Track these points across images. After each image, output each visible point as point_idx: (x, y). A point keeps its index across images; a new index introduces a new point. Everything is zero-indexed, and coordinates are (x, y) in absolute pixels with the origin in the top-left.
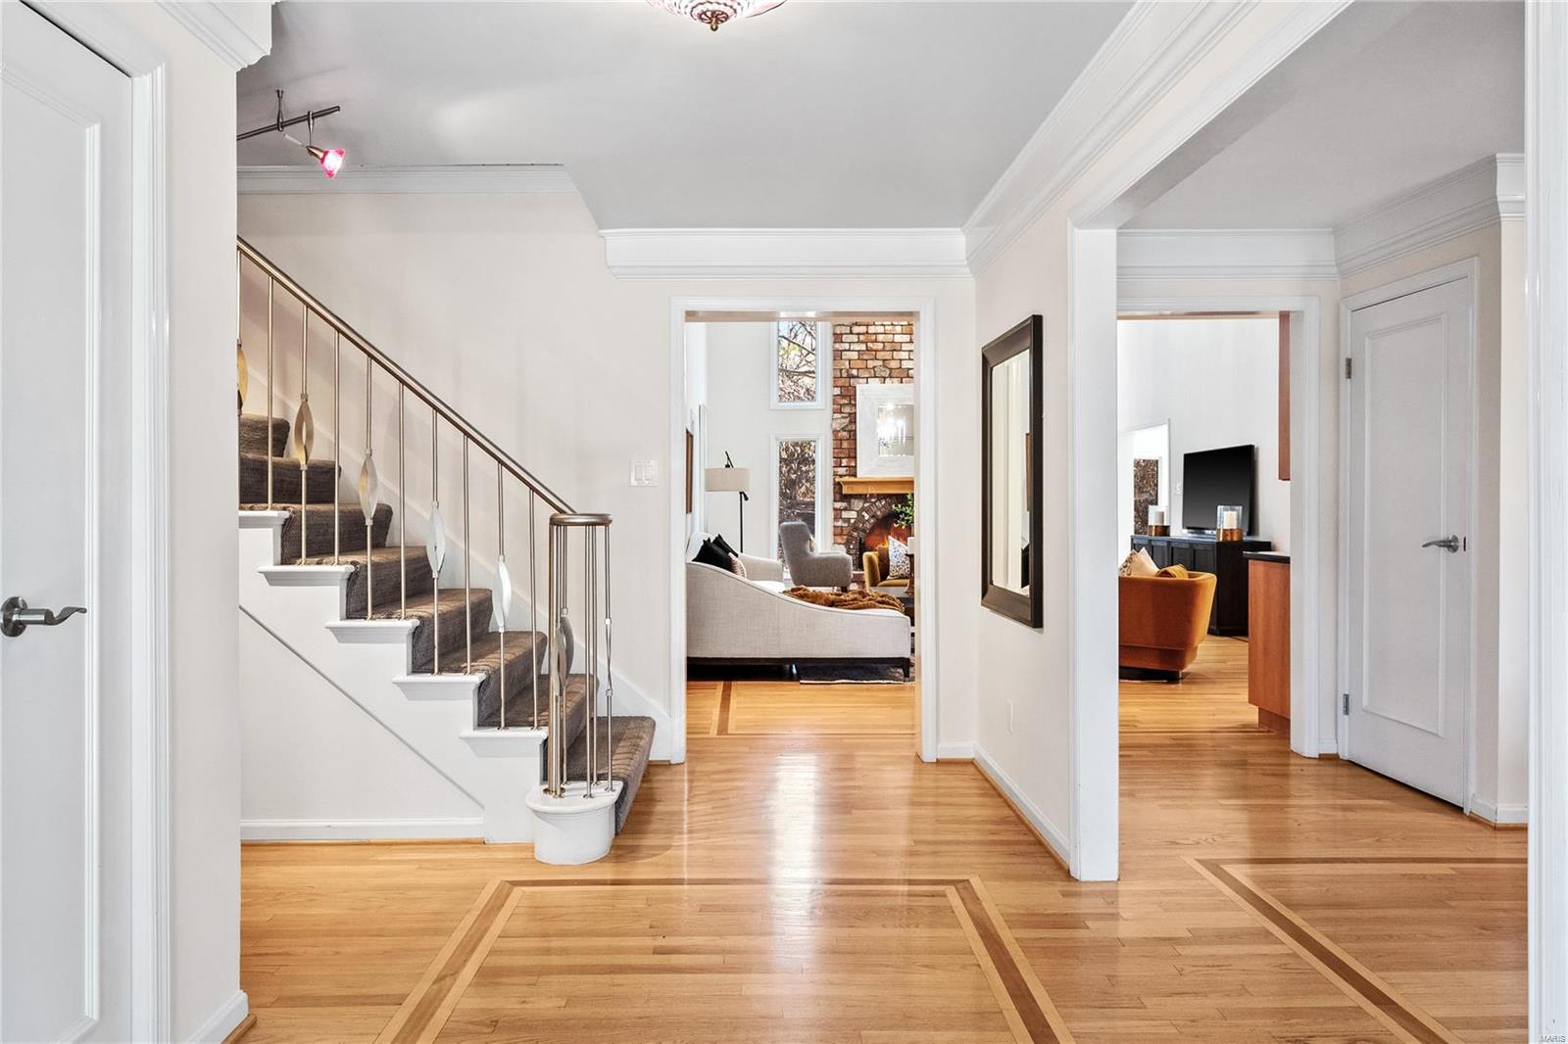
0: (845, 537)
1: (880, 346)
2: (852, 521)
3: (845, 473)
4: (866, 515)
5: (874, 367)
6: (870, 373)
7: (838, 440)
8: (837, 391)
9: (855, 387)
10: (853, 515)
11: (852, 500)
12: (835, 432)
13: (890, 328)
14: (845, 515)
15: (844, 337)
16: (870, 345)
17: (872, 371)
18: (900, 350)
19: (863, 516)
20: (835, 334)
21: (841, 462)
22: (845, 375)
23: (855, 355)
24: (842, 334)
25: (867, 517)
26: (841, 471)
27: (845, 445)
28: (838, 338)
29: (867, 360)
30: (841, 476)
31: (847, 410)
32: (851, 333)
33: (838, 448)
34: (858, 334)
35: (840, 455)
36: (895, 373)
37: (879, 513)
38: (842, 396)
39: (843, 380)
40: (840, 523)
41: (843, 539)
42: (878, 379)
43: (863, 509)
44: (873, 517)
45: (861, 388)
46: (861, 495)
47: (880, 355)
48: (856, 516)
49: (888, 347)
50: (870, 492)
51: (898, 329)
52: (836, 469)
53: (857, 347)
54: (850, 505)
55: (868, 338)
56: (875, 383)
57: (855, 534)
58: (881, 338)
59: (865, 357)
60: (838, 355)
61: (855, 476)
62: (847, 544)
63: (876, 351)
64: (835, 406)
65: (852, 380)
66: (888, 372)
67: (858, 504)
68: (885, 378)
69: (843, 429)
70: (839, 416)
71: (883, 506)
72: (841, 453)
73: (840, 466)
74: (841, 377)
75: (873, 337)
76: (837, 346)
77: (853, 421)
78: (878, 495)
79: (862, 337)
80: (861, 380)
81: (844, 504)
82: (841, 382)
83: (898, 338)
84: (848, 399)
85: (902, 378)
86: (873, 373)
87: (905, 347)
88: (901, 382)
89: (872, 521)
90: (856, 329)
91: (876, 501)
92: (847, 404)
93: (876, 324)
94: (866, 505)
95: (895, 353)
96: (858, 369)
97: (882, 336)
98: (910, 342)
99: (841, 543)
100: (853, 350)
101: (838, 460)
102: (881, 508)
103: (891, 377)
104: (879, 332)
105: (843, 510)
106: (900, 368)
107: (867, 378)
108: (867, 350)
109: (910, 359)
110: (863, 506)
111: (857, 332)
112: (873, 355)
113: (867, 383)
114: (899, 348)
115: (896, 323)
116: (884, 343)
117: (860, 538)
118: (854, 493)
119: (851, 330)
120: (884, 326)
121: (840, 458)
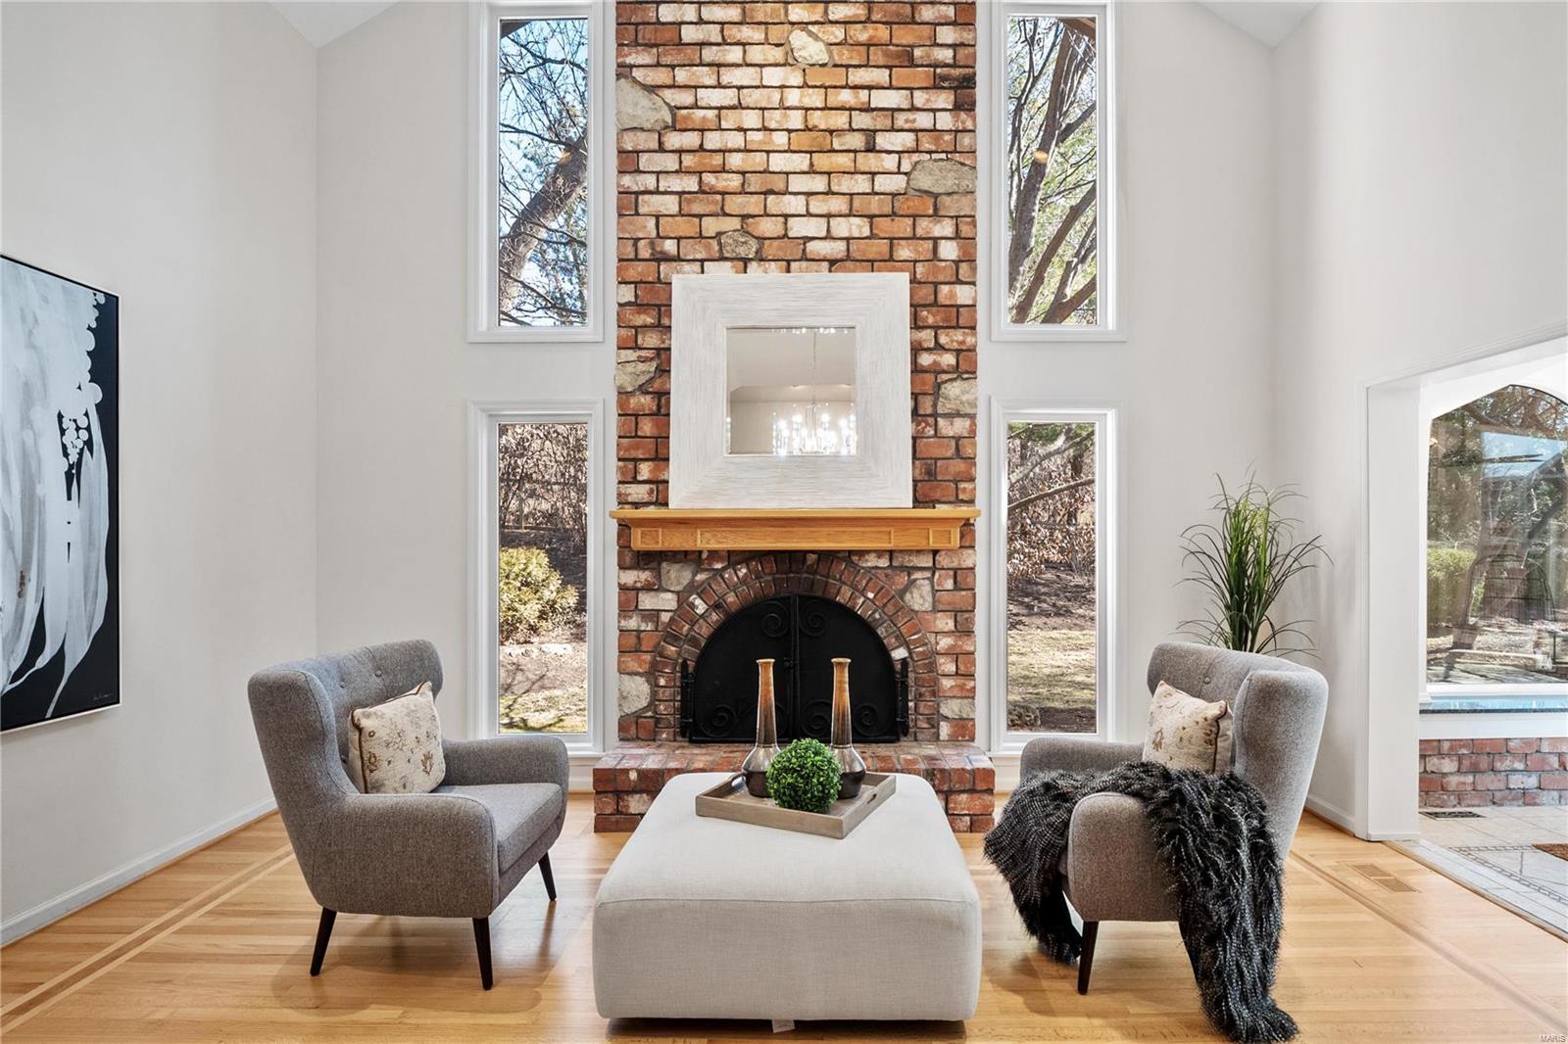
0: (648, 657)
1: (734, 182)
2: (665, 617)
3: (646, 498)
4: (698, 602)
5: (719, 234)
6: (708, 247)
7: (629, 415)
8: (627, 294)
9: (669, 284)
10: (667, 601)
11: (664, 564)
12: (623, 394)
13: (758, 136)
14: (647, 601)
15: (644, 158)
16: (709, 178)
17: (714, 243)
18: (786, 192)
19: (692, 606)
20: (621, 152)
21: (636, 471)
22: (645, 253)
23: (670, 204)
24: (638, 152)
25: (701, 607)
26: (638, 492)
27: (647, 427)
28: (628, 161)
29: (700, 216)
30: (636, 505)
31: (651, 340)
32: (661, 149)
33: (629, 435)
34: (680, 152)
35: (634, 454)
37: (731, 598)
38: (638, 305)
39: (640, 267)
40: (633, 623)
41: (641, 663)
42: (728, 264)
43: (692, 588)
44: (717, 606)
45: (683, 283)
46: (686, 553)
47: (734, 204)
48: (673, 605)
49: (755, 183)
50: (714, 545)
51: (780, 139)
52: (624, 488)
53: (676, 184)
54: (659, 576)
55: (704, 161)
56: (721, 273)
57: (672, 650)
58: (735, 161)
59: (697, 209)
60: (629, 203)
61: (666, 504)
62: (651, 675)
63: (723, 193)
64: (624, 332)
65: (663, 267)
66: (754, 245)
67: (678, 576)
68: (746, 261)
69: (642, 389)
70: (631, 355)
71: (743, 581)
72: (636, 447)
73: (635, 481)
74: (637, 259)
75: (717, 160)
76: (628, 181)
77: (664, 371)
78: (730, 553)
79: (689, 160)
80: (687, 267)
81: (645, 576)
82: (636, 271)
83: (778, 162)
84: (655, 313)
85: (788, 262)
86: (717, 248)
87: (797, 183)
88: (788, 271)
89: (714, 617)
90: (674, 140)
91: (724, 569)
92: (652, 326)
93: (724, 125)
94: (700, 577)
95: (771, 198)
96: (679, 239)
97: (740, 155)
98: (812, 171)
99: (637, 674)
100: (666, 193)
101: (631, 465)
102: (736, 587)
103: (762, 260)
104: (730, 145)
105: (642, 589)
106: (785, 236)
107: (702, 261)
108: (701, 191)
109: (809, 214)
110: (692, 581)
111: (677, 146)
112: (715, 203)
113: (703, 272)
114: (780, 186)
115: (773, 125)
116: (743, 173)
117: (685, 661)
118: (659, 547)
119: (660, 143)
120: (745, 131)
121: (636, 460)
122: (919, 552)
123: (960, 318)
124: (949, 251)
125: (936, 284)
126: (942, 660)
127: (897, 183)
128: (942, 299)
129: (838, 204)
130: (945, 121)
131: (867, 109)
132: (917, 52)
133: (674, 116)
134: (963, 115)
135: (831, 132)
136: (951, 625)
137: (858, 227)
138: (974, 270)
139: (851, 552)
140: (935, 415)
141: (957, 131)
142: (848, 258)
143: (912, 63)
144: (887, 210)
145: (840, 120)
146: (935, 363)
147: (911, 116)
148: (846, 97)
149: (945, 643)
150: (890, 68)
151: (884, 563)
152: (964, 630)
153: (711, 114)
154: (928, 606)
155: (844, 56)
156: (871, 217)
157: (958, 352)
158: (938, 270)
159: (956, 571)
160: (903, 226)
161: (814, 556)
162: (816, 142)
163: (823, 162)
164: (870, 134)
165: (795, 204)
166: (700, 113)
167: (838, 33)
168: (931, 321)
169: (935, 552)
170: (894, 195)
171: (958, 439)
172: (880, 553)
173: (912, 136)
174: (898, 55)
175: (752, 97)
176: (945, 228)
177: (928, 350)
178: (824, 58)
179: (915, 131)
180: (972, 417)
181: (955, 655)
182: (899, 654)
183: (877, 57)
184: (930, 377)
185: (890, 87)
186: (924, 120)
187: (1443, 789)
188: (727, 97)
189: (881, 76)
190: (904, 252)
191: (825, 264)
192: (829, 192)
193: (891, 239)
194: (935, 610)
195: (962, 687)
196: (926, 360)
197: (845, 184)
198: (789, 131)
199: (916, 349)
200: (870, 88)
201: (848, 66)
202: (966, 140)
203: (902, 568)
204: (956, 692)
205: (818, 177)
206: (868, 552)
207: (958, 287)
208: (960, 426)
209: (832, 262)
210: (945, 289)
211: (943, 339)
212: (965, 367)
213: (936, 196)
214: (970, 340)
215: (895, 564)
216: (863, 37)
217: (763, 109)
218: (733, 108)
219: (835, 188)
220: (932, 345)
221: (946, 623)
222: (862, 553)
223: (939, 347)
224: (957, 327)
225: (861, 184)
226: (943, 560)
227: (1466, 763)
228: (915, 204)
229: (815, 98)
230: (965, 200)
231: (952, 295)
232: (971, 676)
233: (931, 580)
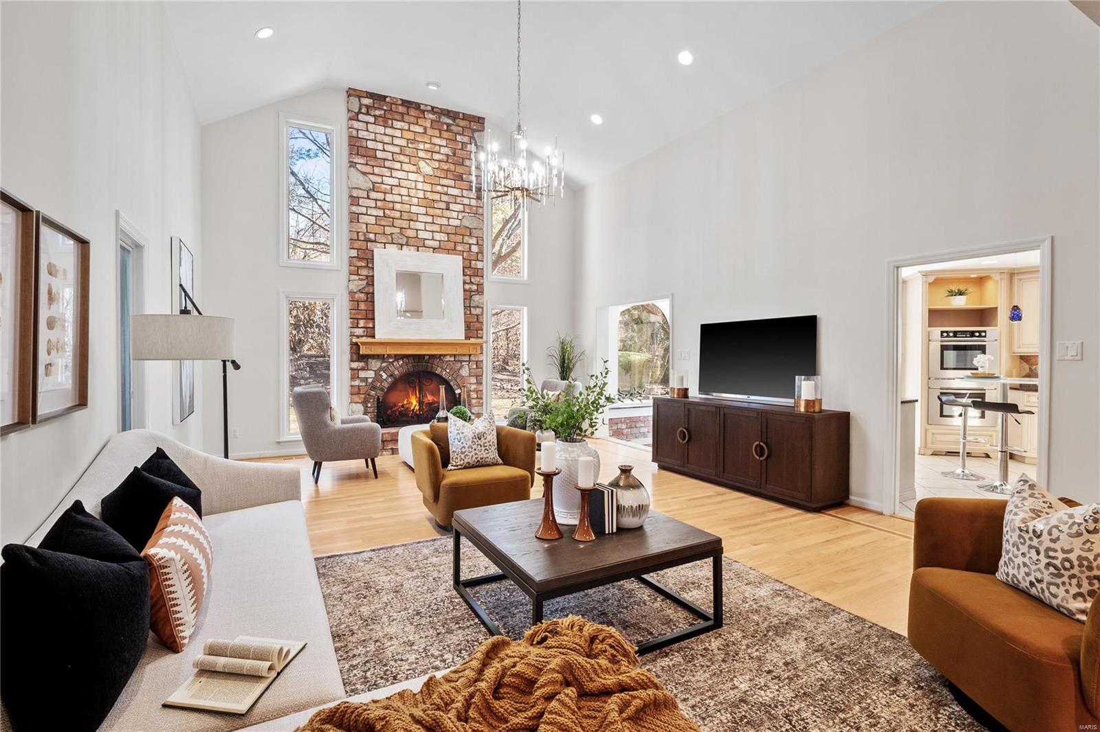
0: (363, 396)
1: (397, 215)
2: (370, 380)
3: (362, 334)
4: (383, 374)
5: (392, 234)
6: (387, 238)
7: (354, 301)
8: (354, 253)
9: (373, 251)
10: (371, 374)
11: (370, 360)
12: (351, 293)
13: (407, 198)
14: (362, 374)
15: (361, 200)
16: (387, 212)
17: (389, 237)
18: (417, 221)
19: (381, 376)
20: (351, 196)
21: (358, 323)
22: (362, 238)
23: (372, 220)
24: (359, 198)
25: (385, 376)
26: (359, 331)
27: (362, 306)
28: (354, 200)
29: (384, 226)
30: (358, 337)
31: (364, 272)
32: (368, 198)
33: (354, 309)
34: (376, 200)
35: (357, 317)
36: (412, 242)
37: (396, 372)
38: (358, 258)
40: (357, 383)
41: (360, 398)
42: (395, 246)
43: (381, 369)
44: (391, 376)
45: (379, 252)
46: (378, 355)
48: (373, 376)
49: (405, 216)
50: (389, 352)
51: (415, 201)
52: (353, 330)
53: (375, 212)
54: (367, 364)
55: (386, 206)
56: (392, 249)
57: (373, 393)
58: (398, 206)
59: (383, 223)
60: (354, 218)
61: (374, 337)
62: (364, 403)
63: (393, 218)
64: (352, 268)
65: (369, 244)
66: (405, 240)
67: (375, 364)
68: (402, 245)
69: (361, 291)
70: (356, 277)
71: (401, 366)
72: (358, 314)
73: (358, 327)
74: (358, 240)
75: (391, 205)
76: (354, 208)
77: (371, 284)
78: (395, 355)
79: (379, 204)
80: (378, 245)
81: (362, 364)
82: (361, 244)
83: (414, 209)
84: (366, 262)
85: (418, 247)
86: (390, 239)
87: (421, 218)
88: (418, 251)
89: (390, 380)
90: (373, 195)
91: (393, 361)
92: (365, 267)
93: (393, 192)
94: (384, 365)
95: (411, 222)
96: (375, 234)
97: (400, 205)
98: (427, 214)
99: (358, 403)
100: (370, 215)
101: (356, 321)
102: (398, 368)
103: (408, 245)
104: (396, 200)
105: (360, 369)
106: (417, 237)
107: (385, 243)
108: (384, 216)
109: (426, 230)
110: (381, 366)
111: (375, 198)
112: (390, 222)
113: (385, 248)
114: (415, 219)
115: (412, 195)
116: (401, 212)
117: (378, 397)
118: (372, 353)
119: (368, 195)
120: (402, 195)
121: (358, 319)
122: (464, 355)
123: (478, 273)
124: (475, 249)
125: (470, 260)
126: (472, 393)
127: (457, 223)
128: (472, 266)
129: (436, 228)
130: (473, 202)
131: (446, 194)
132: (464, 176)
133: (374, 186)
134: (479, 201)
135: (434, 201)
136: (475, 381)
137: (443, 237)
138: (483, 256)
139: (440, 355)
140: (470, 307)
141: (477, 207)
142: (440, 248)
143: (462, 180)
144: (454, 232)
145: (437, 197)
146: (470, 288)
147: (462, 199)
148: (439, 188)
149: (473, 387)
150: (455, 180)
151: (452, 359)
152: (479, 383)
153: (389, 187)
154: (467, 374)
155: (439, 173)
156: (448, 234)
157: (478, 285)
158: (470, 255)
159: (477, 362)
160: (459, 238)
161: (428, 357)
162: (429, 204)
163: (431, 211)
164: (448, 203)
165: (420, 226)
166: (384, 186)
167: (437, 165)
168: (469, 273)
169: (470, 355)
170: (456, 227)
171: (477, 315)
172: (451, 355)
173: (462, 206)
174: (457, 176)
175: (404, 183)
176: (474, 241)
177: (468, 283)
178: (432, 174)
179: (464, 205)
180: (483, 308)
181: (477, 391)
182: (458, 391)
183: (450, 176)
184: (468, 293)
185: (455, 187)
186: (466, 201)
187: (622, 434)
188: (395, 182)
189: (451, 183)
190: (459, 248)
191: (432, 249)
192: (433, 223)
193: (455, 243)
194: (470, 376)
195: (479, 402)
196: (467, 287)
197: (439, 221)
198: (418, 198)
199: (465, 283)
200: (447, 186)
201: (440, 177)
202: (480, 211)
203: (459, 361)
204: (477, 404)
205: (429, 217)
206: (447, 355)
207: (478, 262)
208: (478, 311)
209: (434, 249)
210: (473, 262)
211: (473, 280)
212: (480, 291)
213: (470, 229)
214: (482, 281)
215: (456, 359)
216: (446, 168)
217: (409, 188)
218: (397, 186)
219: (435, 222)
220: (469, 282)
221: (473, 380)
222: (445, 355)
223: (471, 283)
224: (477, 276)
225: (444, 221)
226: (473, 358)
227: (629, 425)
228: (463, 231)
229: (428, 187)
230: (480, 232)
231: (476, 264)
232: (482, 398)
233: (468, 365)
